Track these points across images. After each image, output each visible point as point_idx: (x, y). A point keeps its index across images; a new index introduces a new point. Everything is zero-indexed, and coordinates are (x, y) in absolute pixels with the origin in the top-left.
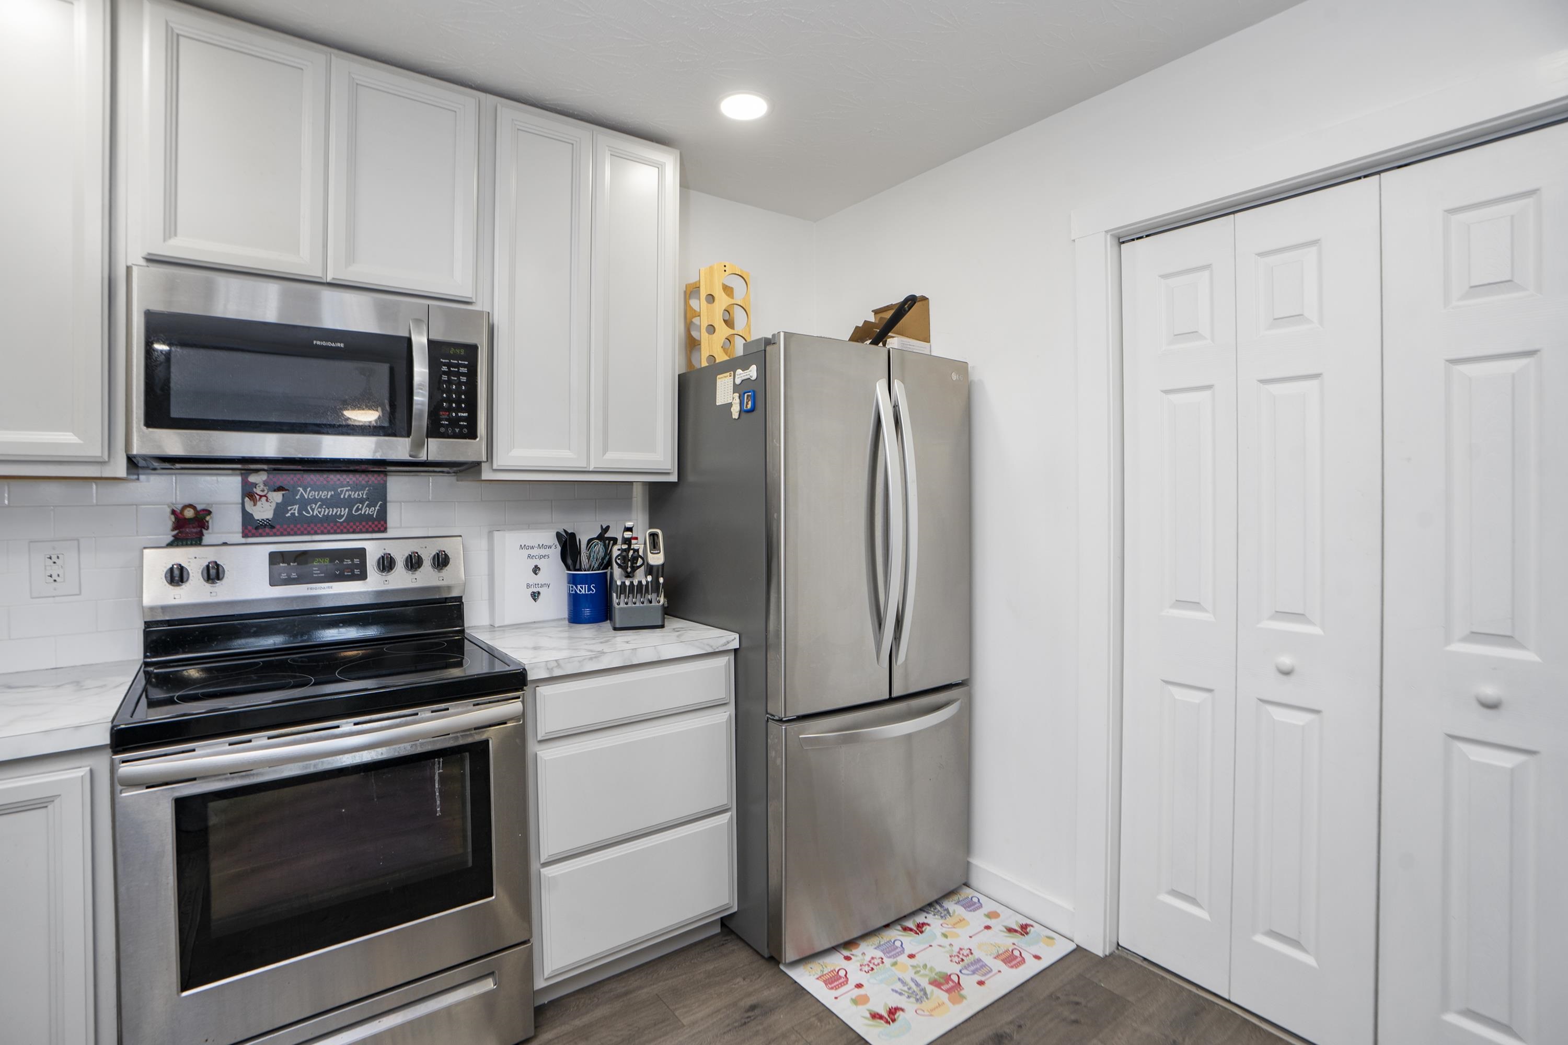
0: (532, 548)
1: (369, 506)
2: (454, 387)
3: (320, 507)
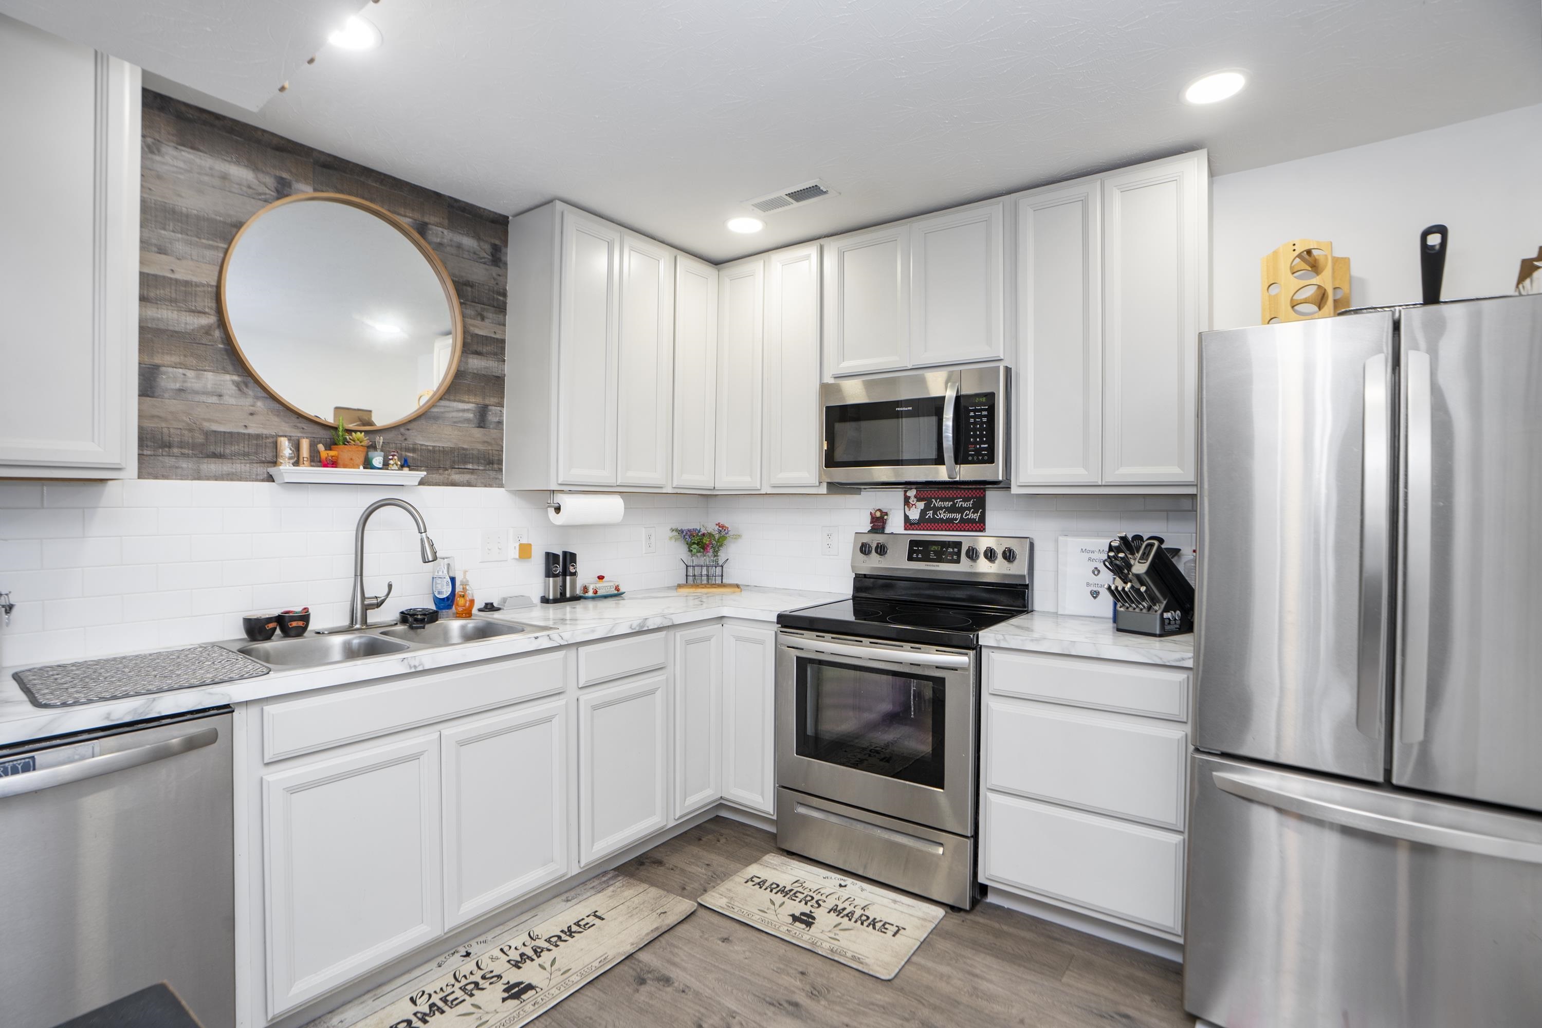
0: (1093, 552)
1: (973, 513)
2: (978, 426)
3: (944, 512)
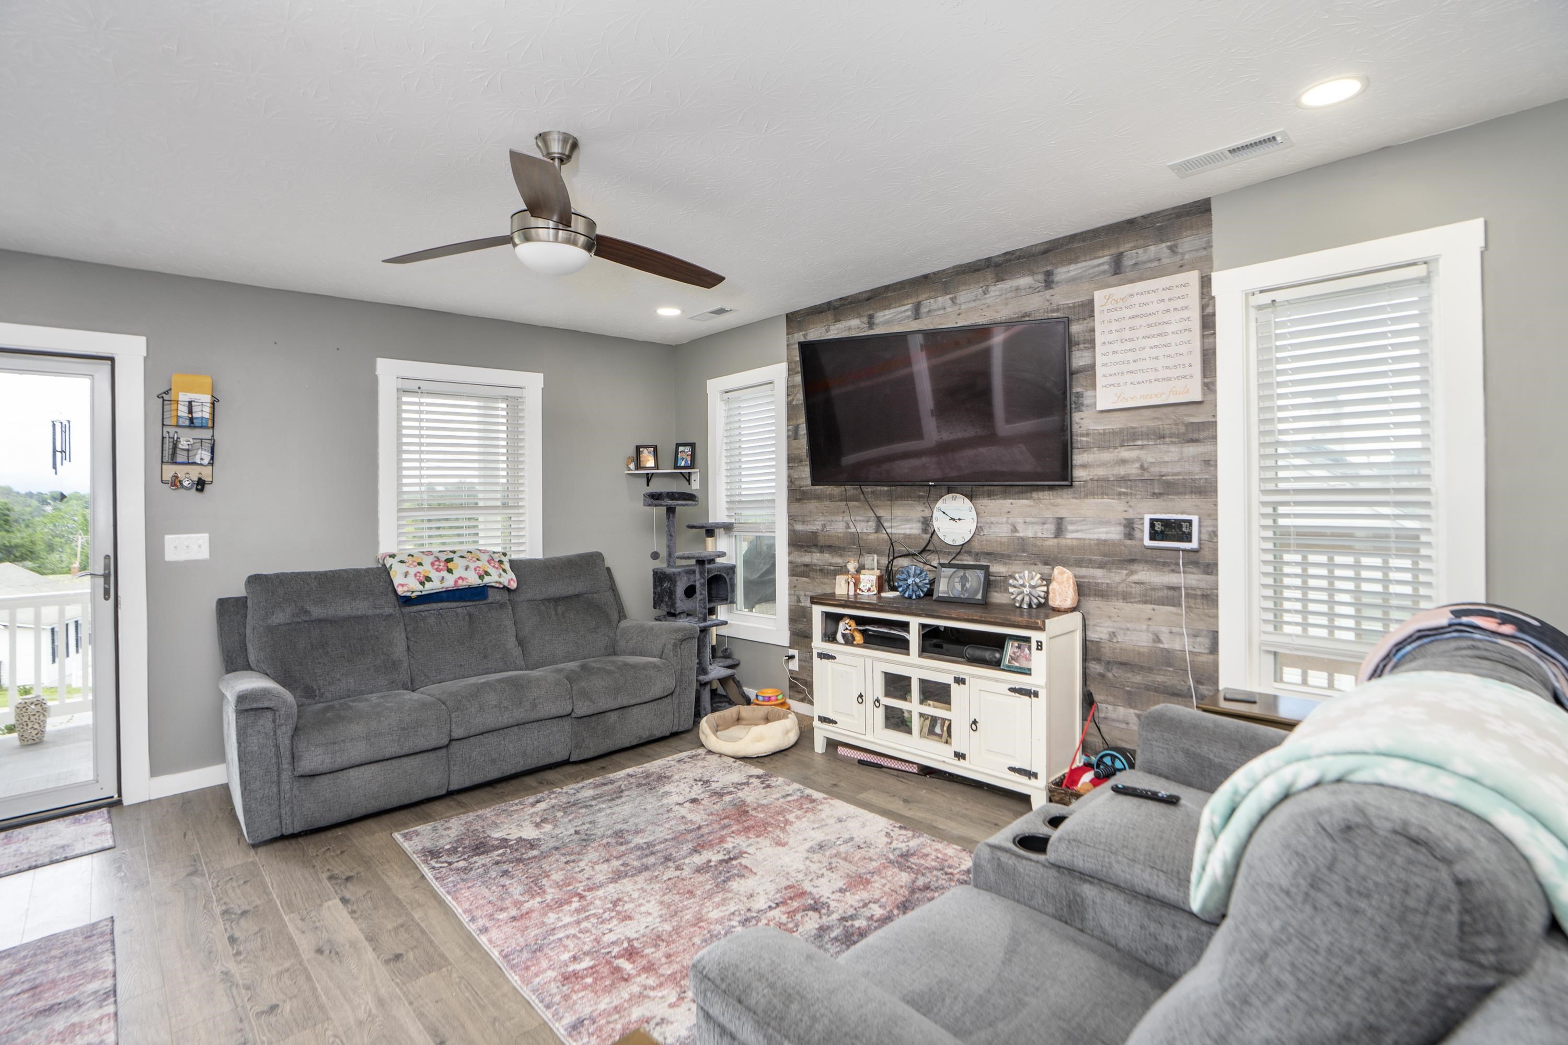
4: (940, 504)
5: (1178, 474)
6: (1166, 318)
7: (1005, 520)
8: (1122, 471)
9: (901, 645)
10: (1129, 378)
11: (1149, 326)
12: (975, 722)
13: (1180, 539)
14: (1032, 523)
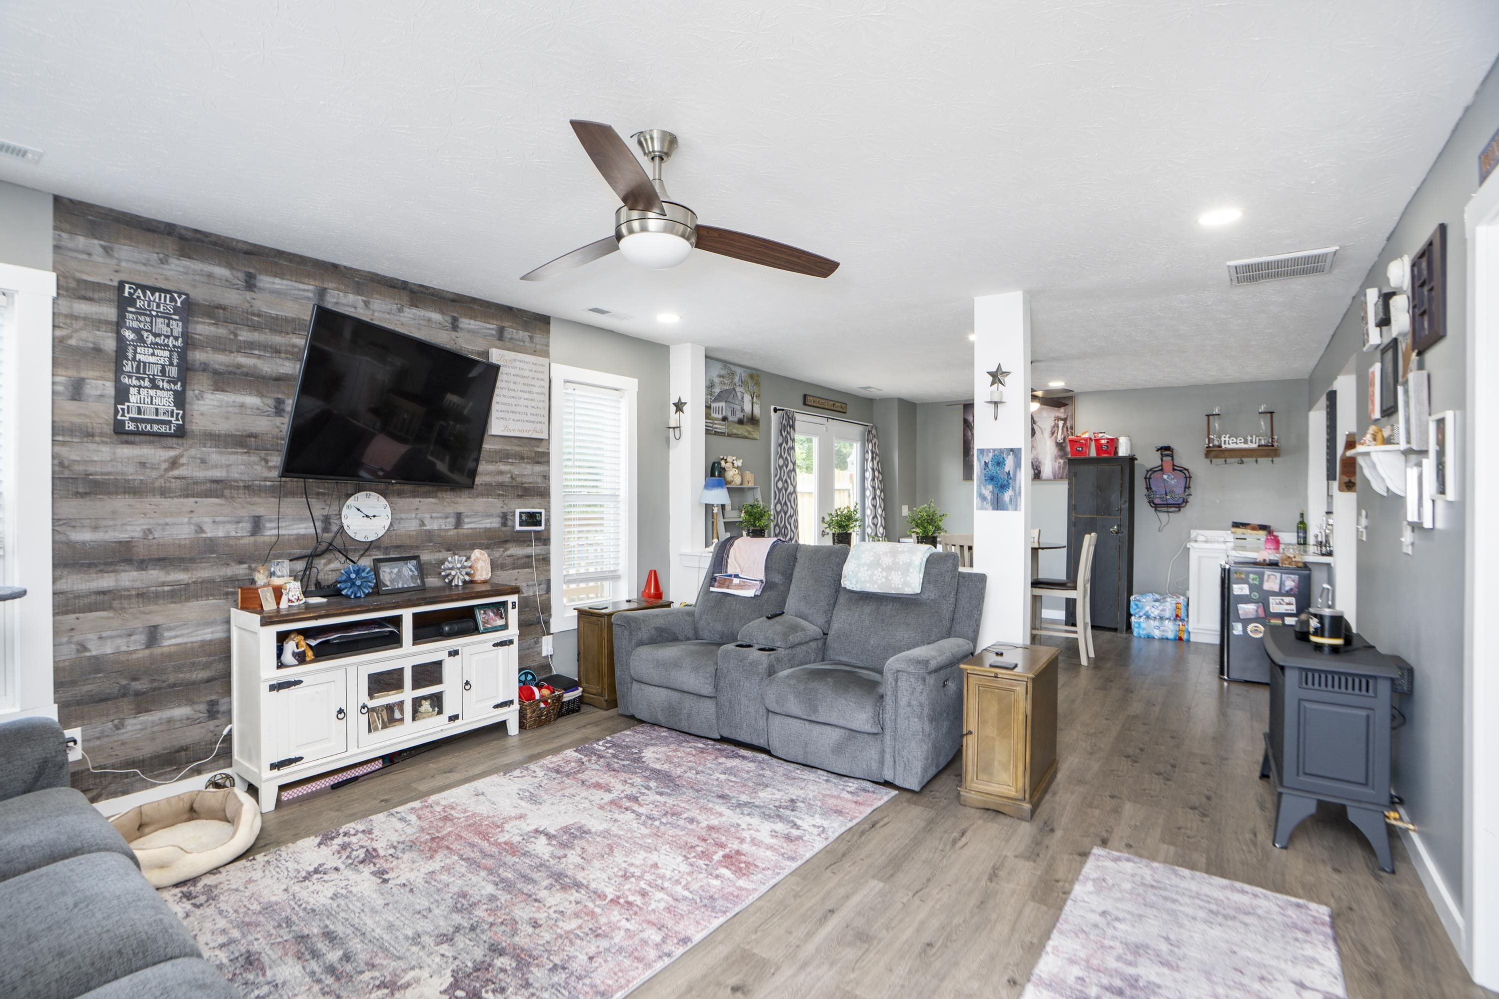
4: (351, 501)
5: (531, 483)
6: (533, 382)
7: (414, 515)
8: (500, 479)
9: (394, 640)
10: (511, 416)
11: (524, 384)
12: (467, 683)
13: (536, 525)
14: (438, 518)
